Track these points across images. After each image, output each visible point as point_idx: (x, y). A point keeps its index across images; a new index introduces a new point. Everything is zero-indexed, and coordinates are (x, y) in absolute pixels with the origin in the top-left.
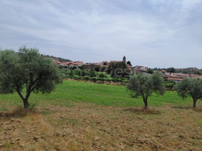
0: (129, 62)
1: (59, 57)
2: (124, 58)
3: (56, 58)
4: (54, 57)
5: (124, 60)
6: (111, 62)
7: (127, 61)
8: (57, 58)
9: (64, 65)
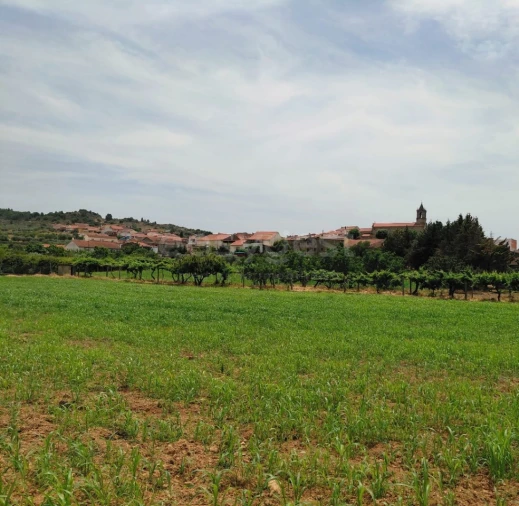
2: (422, 213)
3: (159, 225)
5: (420, 220)
6: (374, 228)
8: (164, 226)
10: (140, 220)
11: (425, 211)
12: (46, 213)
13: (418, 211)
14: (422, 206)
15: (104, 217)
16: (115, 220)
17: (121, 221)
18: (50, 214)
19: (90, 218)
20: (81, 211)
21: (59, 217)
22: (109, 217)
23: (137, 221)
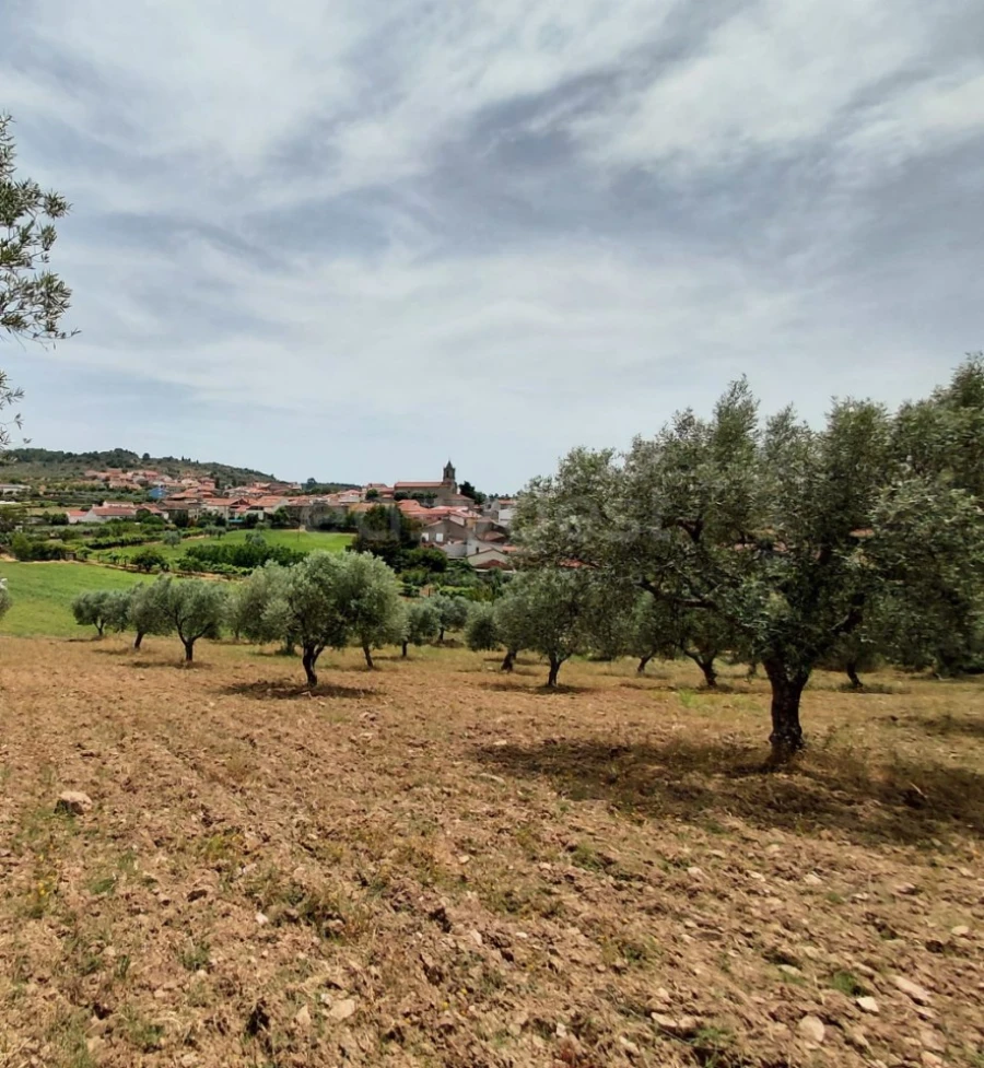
0: (467, 484)
1: (212, 461)
2: (449, 471)
3: (200, 465)
4: (192, 461)
5: (448, 480)
6: (396, 488)
7: (460, 480)
8: (205, 467)
9: (216, 508)
10: (180, 459)
11: (453, 470)
12: (79, 453)
13: (445, 470)
14: (449, 464)
15: (141, 457)
16: (154, 460)
17: (160, 462)
18: (85, 454)
19: (126, 459)
20: (116, 450)
21: (92, 459)
22: (146, 456)
23: (177, 460)
